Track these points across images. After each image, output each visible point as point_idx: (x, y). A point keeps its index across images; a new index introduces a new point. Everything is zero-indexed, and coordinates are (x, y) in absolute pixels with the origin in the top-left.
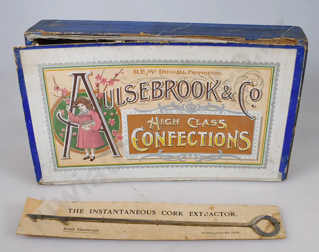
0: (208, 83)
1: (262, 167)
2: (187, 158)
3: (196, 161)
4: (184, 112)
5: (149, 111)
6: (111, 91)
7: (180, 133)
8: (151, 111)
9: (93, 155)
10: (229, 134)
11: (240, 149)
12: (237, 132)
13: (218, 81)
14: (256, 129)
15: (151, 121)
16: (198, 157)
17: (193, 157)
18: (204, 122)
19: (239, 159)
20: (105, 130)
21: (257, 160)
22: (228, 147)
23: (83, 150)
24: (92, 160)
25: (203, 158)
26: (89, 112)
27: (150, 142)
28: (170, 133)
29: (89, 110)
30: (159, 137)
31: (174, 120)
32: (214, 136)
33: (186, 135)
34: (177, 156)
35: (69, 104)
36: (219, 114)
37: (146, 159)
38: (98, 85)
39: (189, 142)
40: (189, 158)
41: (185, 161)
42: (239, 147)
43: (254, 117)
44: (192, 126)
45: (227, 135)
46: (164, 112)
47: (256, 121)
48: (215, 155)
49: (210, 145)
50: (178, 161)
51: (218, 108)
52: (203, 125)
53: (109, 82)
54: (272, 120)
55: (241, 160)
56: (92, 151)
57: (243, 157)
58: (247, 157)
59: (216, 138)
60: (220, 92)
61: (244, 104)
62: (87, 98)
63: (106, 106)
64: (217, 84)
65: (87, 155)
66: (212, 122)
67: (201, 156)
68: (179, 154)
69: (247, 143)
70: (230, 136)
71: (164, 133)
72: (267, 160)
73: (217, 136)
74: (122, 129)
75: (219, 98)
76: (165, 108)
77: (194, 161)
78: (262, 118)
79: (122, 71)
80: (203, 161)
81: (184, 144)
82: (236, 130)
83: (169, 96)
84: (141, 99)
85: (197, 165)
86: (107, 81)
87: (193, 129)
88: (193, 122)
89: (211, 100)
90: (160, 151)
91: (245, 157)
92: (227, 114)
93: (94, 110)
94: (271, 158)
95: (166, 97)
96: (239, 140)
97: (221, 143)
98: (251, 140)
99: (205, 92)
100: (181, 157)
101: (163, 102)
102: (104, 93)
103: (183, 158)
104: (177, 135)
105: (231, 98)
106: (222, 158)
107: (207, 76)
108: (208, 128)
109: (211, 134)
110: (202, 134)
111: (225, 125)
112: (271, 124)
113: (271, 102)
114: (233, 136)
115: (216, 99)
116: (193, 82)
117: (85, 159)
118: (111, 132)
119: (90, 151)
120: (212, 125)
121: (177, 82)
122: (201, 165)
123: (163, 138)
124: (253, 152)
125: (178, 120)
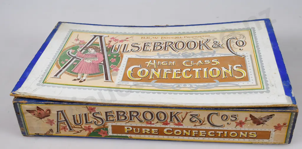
0: (200, 41)
1: (265, 92)
2: (181, 88)
3: (191, 89)
4: (180, 58)
5: (149, 57)
6: (119, 45)
7: (175, 70)
8: (150, 57)
9: (84, 78)
10: (223, 68)
11: (236, 77)
12: (230, 66)
13: (208, 40)
14: (247, 63)
15: (149, 63)
16: (193, 86)
17: (187, 86)
18: (198, 62)
19: (237, 86)
20: (105, 64)
21: (257, 84)
22: (224, 76)
23: (77, 74)
24: (81, 82)
25: (198, 87)
26: (96, 53)
27: (145, 75)
28: (165, 70)
29: (97, 52)
30: (155, 72)
31: (170, 62)
32: (209, 70)
33: (181, 71)
34: (171, 85)
35: (81, 48)
36: (211, 57)
37: (137, 86)
38: (110, 42)
39: (183, 76)
40: (183, 87)
41: (180, 89)
42: (235, 76)
43: (244, 55)
44: (187, 65)
45: (222, 69)
46: (162, 58)
47: (246, 58)
48: (211, 84)
49: (205, 76)
50: (172, 89)
51: (210, 53)
52: (197, 64)
53: (120, 41)
54: (260, 56)
55: (240, 86)
56: (85, 75)
57: (241, 83)
58: (245, 83)
59: (210, 71)
60: (210, 45)
61: (232, 49)
62: (98, 46)
63: (112, 52)
64: (207, 41)
65: (79, 77)
66: (205, 61)
67: (196, 85)
68: (173, 84)
69: (242, 72)
70: (224, 69)
71: (159, 70)
72: (267, 85)
73: (211, 70)
74: (120, 65)
75: (210, 48)
76: (163, 55)
77: (189, 89)
78: (251, 55)
79: (133, 37)
80: (198, 89)
81: (179, 77)
82: (229, 65)
83: (168, 49)
84: (144, 50)
85: (192, 92)
86: (119, 40)
87: (188, 67)
88: (188, 63)
89: (203, 50)
90: (154, 81)
91: (243, 83)
92: (219, 56)
93: (100, 53)
94: (271, 83)
95: (165, 49)
96: (234, 71)
97: (216, 74)
98: (246, 70)
99: (198, 46)
100: (175, 86)
101: (162, 52)
102: (113, 46)
103: (177, 87)
104: (172, 71)
105: (220, 47)
106: (219, 86)
107: (199, 38)
108: (202, 66)
109: (205, 70)
110: (197, 70)
111: (218, 63)
112: (261, 59)
113: (256, 46)
114: (227, 68)
115: (208, 48)
116: (188, 42)
117: (75, 80)
118: (109, 65)
119: (83, 75)
120: (206, 63)
121: (175, 42)
122: (197, 92)
123: (159, 73)
124: (251, 79)
125: (174, 62)
